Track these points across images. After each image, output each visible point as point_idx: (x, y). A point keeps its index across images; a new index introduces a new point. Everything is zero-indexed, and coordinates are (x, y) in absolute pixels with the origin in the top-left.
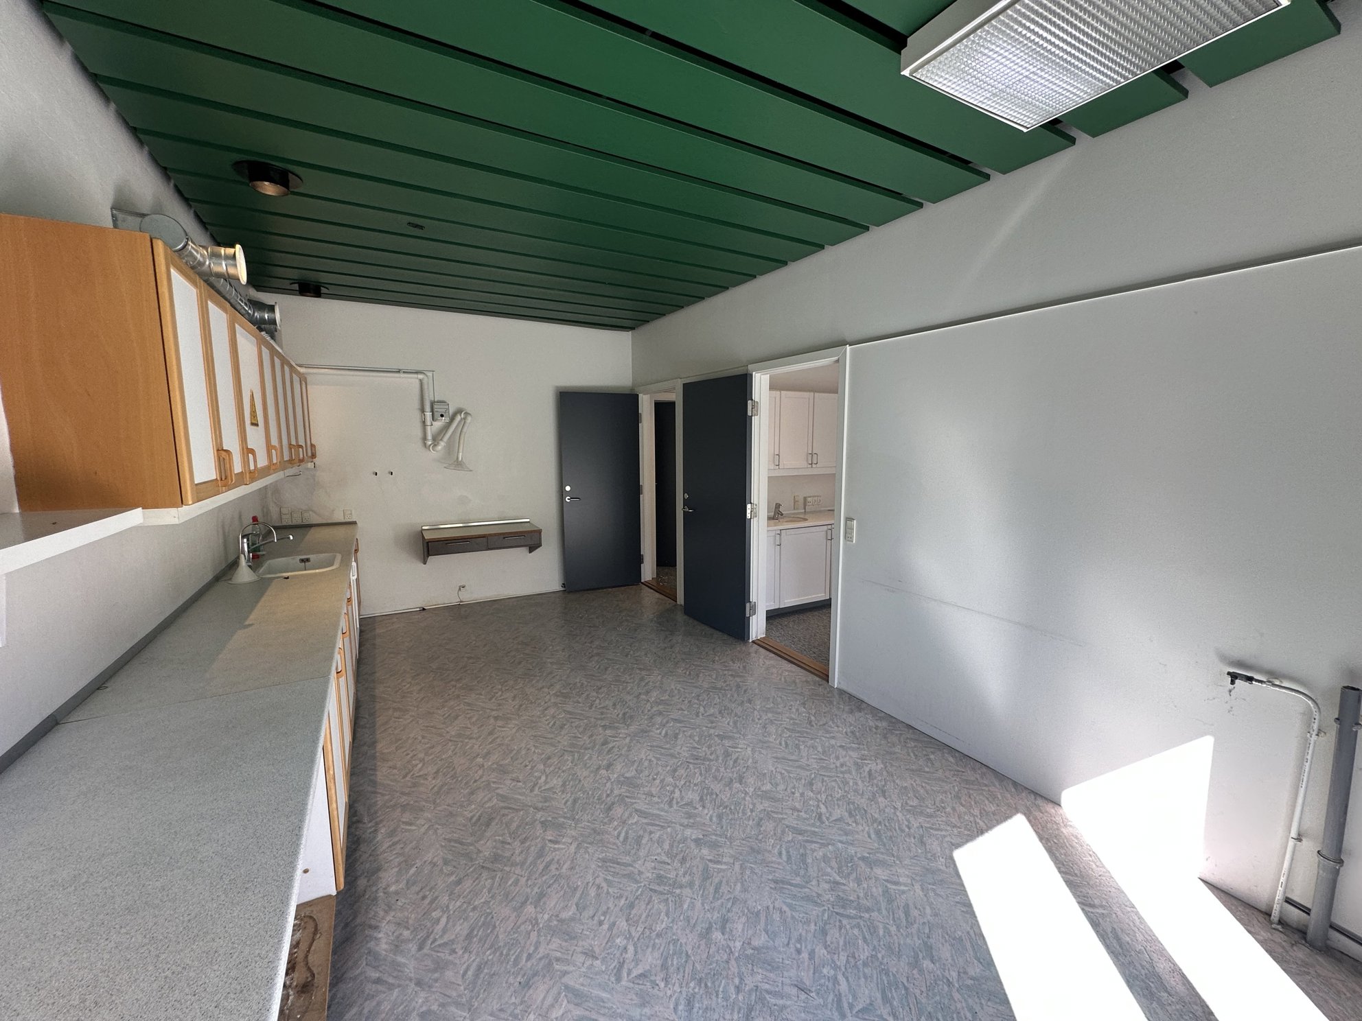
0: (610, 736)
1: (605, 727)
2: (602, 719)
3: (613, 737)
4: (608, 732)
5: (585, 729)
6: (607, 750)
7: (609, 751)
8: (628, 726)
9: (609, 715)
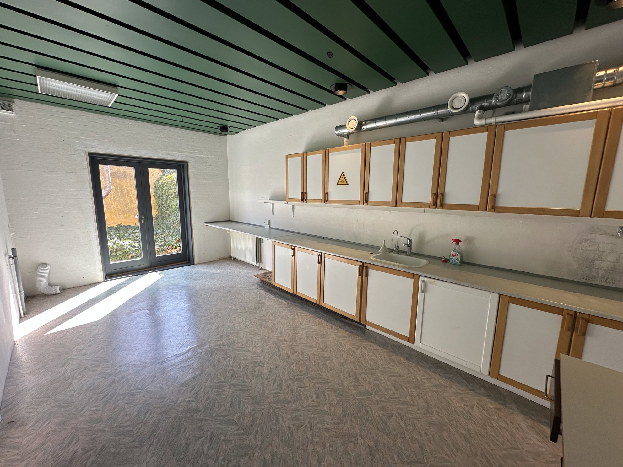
0: (219, 340)
1: (223, 345)
2: (225, 350)
3: (218, 340)
4: (221, 342)
5: (234, 342)
6: (220, 333)
7: (219, 333)
8: (210, 347)
9: (222, 353)
